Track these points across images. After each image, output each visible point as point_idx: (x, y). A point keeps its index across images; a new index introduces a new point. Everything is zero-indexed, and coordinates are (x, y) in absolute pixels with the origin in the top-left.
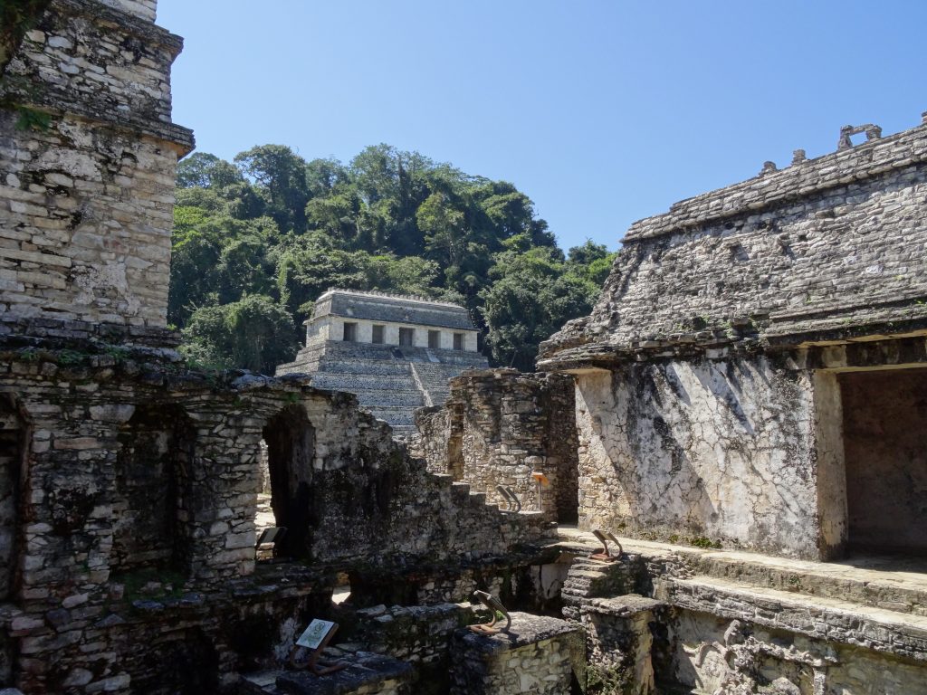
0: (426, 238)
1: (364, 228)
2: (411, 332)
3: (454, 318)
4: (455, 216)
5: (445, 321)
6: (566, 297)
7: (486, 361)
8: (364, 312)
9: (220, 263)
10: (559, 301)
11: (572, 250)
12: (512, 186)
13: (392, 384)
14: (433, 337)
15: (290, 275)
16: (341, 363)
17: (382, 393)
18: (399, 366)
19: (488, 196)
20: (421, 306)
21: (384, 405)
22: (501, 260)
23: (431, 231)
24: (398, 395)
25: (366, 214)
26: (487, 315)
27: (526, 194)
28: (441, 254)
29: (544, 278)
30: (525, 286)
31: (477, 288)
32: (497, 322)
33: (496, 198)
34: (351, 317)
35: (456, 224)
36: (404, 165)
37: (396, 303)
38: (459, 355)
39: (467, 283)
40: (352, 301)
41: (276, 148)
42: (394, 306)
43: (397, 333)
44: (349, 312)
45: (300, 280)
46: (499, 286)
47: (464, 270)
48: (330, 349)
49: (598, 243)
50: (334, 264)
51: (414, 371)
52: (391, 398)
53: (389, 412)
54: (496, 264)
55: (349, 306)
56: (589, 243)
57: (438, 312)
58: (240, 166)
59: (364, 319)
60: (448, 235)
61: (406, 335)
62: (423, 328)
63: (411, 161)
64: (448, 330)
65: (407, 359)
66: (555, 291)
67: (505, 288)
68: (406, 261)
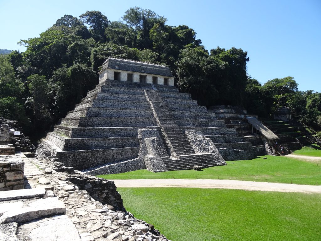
0: (153, 43)
1: (128, 40)
2: (145, 77)
3: (164, 71)
4: (165, 34)
5: (160, 72)
6: (212, 64)
7: (178, 90)
8: (124, 67)
9: (68, 52)
10: (209, 66)
11: (211, 50)
12: (187, 27)
13: (135, 99)
14: (155, 80)
15: (95, 55)
16: (112, 89)
17: (130, 102)
18: (139, 91)
19: (178, 30)
20: (149, 66)
21: (131, 108)
22: (183, 52)
23: (155, 40)
24: (138, 103)
25: (129, 34)
26: (178, 73)
27: (193, 29)
28: (159, 49)
29: (202, 57)
30: (194, 60)
31: (174, 62)
32: (182, 76)
33: (181, 31)
34: (117, 69)
35: (165, 37)
36: (145, 16)
37: (138, 64)
38: (166, 87)
39: (170, 60)
40: (118, 63)
41: (96, 12)
42: (137, 65)
43: (138, 77)
44: (117, 67)
45: (99, 57)
46: (183, 61)
47: (168, 55)
48: (108, 83)
49: (222, 48)
50: (114, 51)
51: (146, 93)
52: (134, 105)
53: (133, 111)
54: (182, 53)
55: (117, 65)
56: (218, 48)
57: (157, 68)
58: (82, 20)
59: (123, 70)
60: (162, 42)
61: (143, 78)
62: (150, 75)
63: (147, 14)
64: (161, 77)
65: (143, 88)
66: (207, 62)
67: (186, 61)
68: (144, 51)
